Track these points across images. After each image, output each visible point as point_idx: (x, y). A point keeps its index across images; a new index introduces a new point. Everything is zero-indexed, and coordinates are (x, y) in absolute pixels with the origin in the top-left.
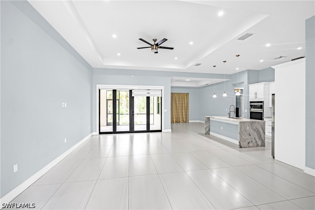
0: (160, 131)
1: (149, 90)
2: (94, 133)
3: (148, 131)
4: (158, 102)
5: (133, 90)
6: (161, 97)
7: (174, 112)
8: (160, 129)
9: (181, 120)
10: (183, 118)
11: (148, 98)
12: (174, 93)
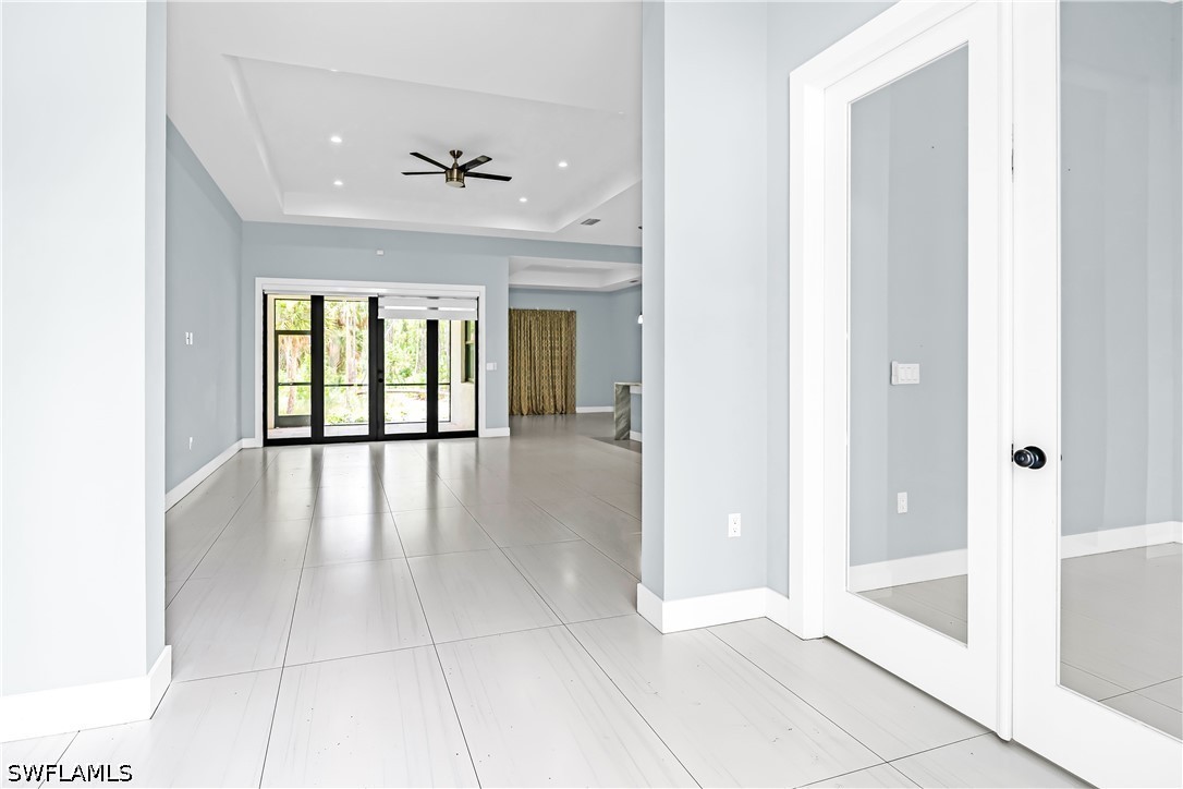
0: (474, 434)
1: (437, 298)
2: (246, 443)
3: (433, 432)
4: (466, 340)
5: (382, 296)
6: (477, 322)
7: (523, 375)
8: (473, 429)
9: (548, 404)
10: (555, 397)
11: (432, 326)
12: (524, 311)
